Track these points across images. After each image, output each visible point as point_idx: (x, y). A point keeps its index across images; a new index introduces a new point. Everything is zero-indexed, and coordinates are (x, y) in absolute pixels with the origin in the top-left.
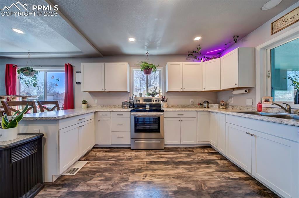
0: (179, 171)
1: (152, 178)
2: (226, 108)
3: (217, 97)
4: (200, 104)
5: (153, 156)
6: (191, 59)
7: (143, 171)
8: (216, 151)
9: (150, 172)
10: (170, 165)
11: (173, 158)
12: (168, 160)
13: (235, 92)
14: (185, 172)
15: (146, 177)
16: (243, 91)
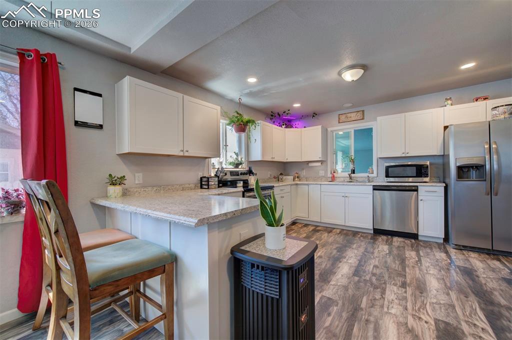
2: (300, 180)
8: (303, 224)
13: (310, 165)
16: (319, 164)
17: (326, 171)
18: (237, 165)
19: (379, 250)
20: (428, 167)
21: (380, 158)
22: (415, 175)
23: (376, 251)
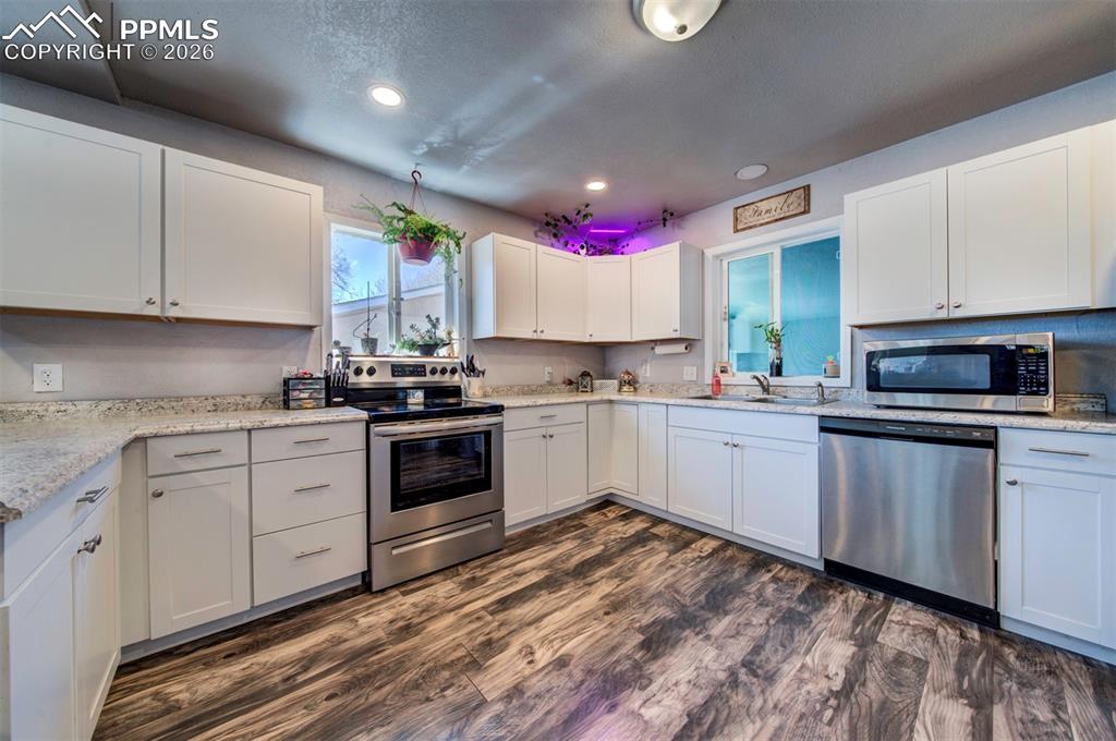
0: (603, 591)
1: (556, 648)
2: (635, 389)
3: (604, 362)
4: (570, 383)
5: (487, 580)
6: (546, 236)
7: (502, 642)
8: (628, 508)
9: (530, 636)
10: (565, 586)
11: (553, 561)
12: (546, 573)
13: (660, 350)
14: (618, 586)
15: (532, 653)
16: (680, 348)
17: (701, 369)
18: (429, 349)
19: (803, 666)
20: (1044, 355)
21: (861, 327)
22: (988, 386)
23: (790, 670)
